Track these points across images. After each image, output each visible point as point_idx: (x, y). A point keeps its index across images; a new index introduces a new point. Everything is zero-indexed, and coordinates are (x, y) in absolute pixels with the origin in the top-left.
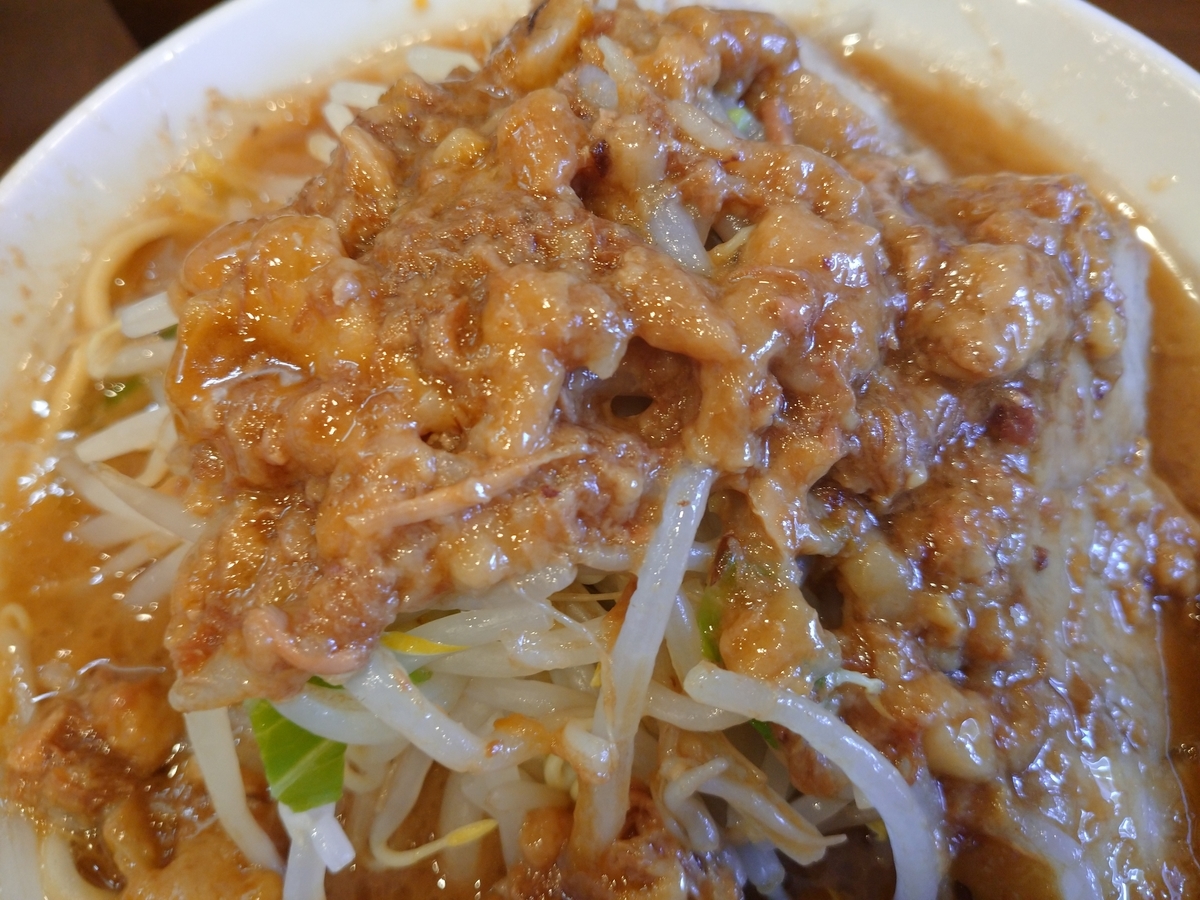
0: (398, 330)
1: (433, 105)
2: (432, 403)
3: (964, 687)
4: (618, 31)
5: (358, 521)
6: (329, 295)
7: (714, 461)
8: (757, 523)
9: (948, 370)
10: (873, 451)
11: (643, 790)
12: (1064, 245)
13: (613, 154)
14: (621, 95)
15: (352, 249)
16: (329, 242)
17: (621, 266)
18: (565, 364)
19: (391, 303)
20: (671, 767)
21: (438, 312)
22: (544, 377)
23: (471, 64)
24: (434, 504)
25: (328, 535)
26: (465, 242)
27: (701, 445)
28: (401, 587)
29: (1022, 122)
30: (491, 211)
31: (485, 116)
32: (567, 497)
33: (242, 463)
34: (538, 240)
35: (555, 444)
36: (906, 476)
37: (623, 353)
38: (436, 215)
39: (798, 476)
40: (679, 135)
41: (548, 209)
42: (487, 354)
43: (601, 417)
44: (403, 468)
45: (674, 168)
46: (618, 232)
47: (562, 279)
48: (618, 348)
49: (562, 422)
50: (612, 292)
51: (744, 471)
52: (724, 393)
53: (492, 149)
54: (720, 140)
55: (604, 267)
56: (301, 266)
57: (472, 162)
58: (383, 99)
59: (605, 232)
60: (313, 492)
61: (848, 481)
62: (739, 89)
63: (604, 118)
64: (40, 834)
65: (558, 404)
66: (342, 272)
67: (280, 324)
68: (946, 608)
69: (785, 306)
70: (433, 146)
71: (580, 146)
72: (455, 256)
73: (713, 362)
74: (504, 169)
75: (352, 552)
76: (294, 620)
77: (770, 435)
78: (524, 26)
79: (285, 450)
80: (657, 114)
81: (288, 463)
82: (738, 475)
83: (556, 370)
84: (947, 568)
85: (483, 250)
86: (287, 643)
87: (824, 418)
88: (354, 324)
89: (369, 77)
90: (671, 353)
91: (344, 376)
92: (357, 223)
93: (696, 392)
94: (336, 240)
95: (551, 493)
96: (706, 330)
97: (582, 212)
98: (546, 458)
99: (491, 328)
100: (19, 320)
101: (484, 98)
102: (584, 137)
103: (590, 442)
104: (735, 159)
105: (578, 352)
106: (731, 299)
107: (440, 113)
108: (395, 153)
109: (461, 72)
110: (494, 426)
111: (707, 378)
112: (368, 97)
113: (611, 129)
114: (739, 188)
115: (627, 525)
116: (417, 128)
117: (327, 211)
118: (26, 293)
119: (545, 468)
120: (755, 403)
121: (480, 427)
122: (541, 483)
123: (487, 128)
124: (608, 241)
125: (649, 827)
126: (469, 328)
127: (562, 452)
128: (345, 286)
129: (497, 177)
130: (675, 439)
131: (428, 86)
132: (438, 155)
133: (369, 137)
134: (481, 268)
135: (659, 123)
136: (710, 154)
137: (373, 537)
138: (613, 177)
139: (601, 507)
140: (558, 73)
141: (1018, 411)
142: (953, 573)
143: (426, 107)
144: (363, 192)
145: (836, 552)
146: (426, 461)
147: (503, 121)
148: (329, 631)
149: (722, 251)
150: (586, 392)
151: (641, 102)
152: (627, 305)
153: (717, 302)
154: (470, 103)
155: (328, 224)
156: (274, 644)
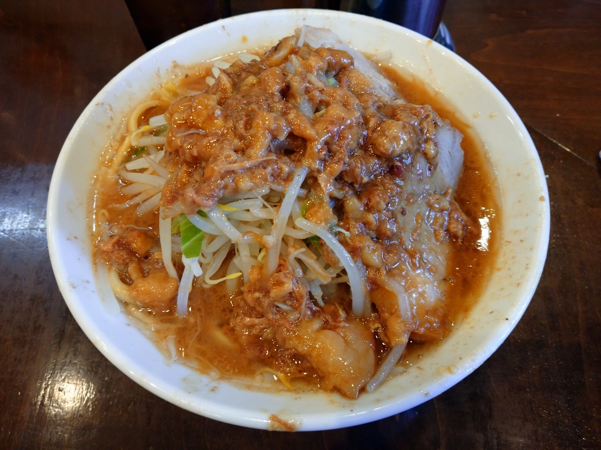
0: (230, 124)
1: (245, 69)
2: (237, 142)
3: (377, 242)
4: (299, 54)
5: (216, 168)
6: (214, 114)
7: (308, 166)
8: (319, 185)
9: (377, 153)
10: (353, 170)
11: (283, 257)
13: (291, 86)
14: (295, 70)
15: (220, 103)
16: (214, 101)
17: (289, 113)
18: (272, 136)
19: (228, 117)
20: (291, 250)
21: (241, 120)
22: (266, 138)
23: (258, 59)
24: (235, 166)
25: (208, 172)
26: (250, 104)
27: (306, 162)
28: (225, 187)
29: (437, 93)
30: (258, 97)
31: (259, 73)
32: (269, 169)
33: (186, 155)
34: (269, 105)
35: (267, 156)
36: (362, 179)
37: (287, 135)
38: (243, 97)
39: (331, 173)
40: (309, 82)
41: (273, 98)
42: (252, 131)
43: (281, 153)
44: (228, 156)
45: (307, 91)
46: (290, 105)
47: (273, 115)
48: (286, 133)
49: (270, 151)
50: (286, 120)
51: (316, 170)
52: (312, 148)
53: (259, 82)
54: (320, 84)
55: (284, 114)
56: (206, 106)
57: (254, 85)
58: (230, 66)
59: (286, 105)
60: (203, 164)
61: (346, 179)
62: (334, 73)
63: (290, 76)
65: (269, 146)
66: (217, 108)
67: (200, 120)
68: (372, 218)
69: (330, 127)
70: (244, 80)
71: (283, 83)
72: (247, 107)
73: (310, 140)
74: (262, 87)
75: (213, 176)
76: (197, 192)
77: (324, 161)
78: (274, 49)
79: (198, 152)
80: (304, 76)
81: (198, 156)
82: (314, 171)
83: (269, 137)
84: (372, 207)
85: (254, 106)
86: (195, 196)
87: (339, 159)
88: (219, 122)
89: (226, 61)
90: (300, 137)
91: (216, 134)
92: (222, 98)
93: (305, 147)
94: (216, 100)
95: (265, 168)
96: (310, 132)
97: (281, 100)
98: (265, 159)
99: (254, 125)
100: (109, 127)
101: (260, 69)
102: (284, 80)
103: (277, 157)
104: (323, 90)
105: (275, 133)
106: (317, 125)
107: (247, 72)
108: (233, 81)
109: (254, 61)
110: (253, 149)
111: (308, 144)
112: (226, 66)
113: (292, 79)
114: (324, 98)
115: (284, 180)
116: (240, 75)
117: (214, 94)
118: (112, 119)
119: (265, 161)
120: (320, 151)
121: (249, 150)
122: (264, 165)
123: (259, 76)
124: (287, 107)
125: (284, 270)
126: (248, 125)
127: (268, 158)
128: (218, 112)
129: (260, 89)
130: (299, 161)
131: (244, 64)
132: (245, 82)
133: (227, 76)
134: (253, 110)
135: (304, 78)
136: (317, 88)
137: (219, 172)
138: (291, 92)
139: (278, 173)
140: (281, 63)
141: (397, 167)
142: (374, 208)
143: (243, 70)
144: (224, 91)
145: (341, 198)
146: (234, 156)
147: (263, 75)
148: (207, 196)
149: (318, 114)
150: (277, 146)
151: (300, 73)
152: (289, 123)
153: (313, 125)
154: (255, 69)
155: (214, 97)
156: (192, 196)
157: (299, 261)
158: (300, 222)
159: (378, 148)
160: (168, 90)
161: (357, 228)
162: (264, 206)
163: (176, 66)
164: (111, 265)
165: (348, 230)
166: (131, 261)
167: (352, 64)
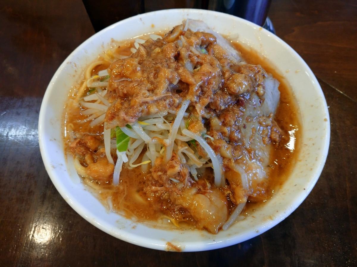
0: (145, 75)
2: (149, 86)
3: (229, 144)
4: (185, 35)
5: (137, 100)
6: (136, 69)
7: (190, 99)
8: (196, 110)
9: (230, 92)
10: (215, 102)
11: (174, 152)
12: (255, 76)
13: (181, 53)
14: (183, 45)
15: (139, 63)
16: (136, 62)
17: (179, 69)
18: (169, 82)
19: (144, 71)
20: (180, 148)
21: (152, 73)
22: (166, 83)
23: (161, 38)
24: (148, 99)
25: (132, 103)
26: (157, 64)
27: (189, 97)
28: (142, 111)
29: (265, 58)
30: (161, 60)
31: (162, 46)
32: (168, 101)
33: (120, 93)
34: (168, 64)
35: (166, 93)
36: (221, 107)
38: (153, 60)
39: (203, 104)
40: (191, 51)
41: (170, 60)
42: (158, 79)
43: (174, 92)
44: (144, 94)
45: (190, 56)
46: (180, 65)
47: (170, 70)
48: (177, 81)
49: (168, 91)
50: (178, 73)
52: (192, 89)
53: (162, 51)
54: (197, 53)
55: (177, 69)
56: (132, 65)
57: (159, 53)
58: (145, 42)
59: (178, 64)
60: (130, 98)
61: (212, 107)
62: (205, 46)
63: (180, 48)
64: (74, 158)
65: (168, 88)
66: (138, 66)
67: (128, 73)
68: (227, 130)
69: (203, 77)
70: (153, 50)
71: (176, 52)
72: (155, 65)
73: (191, 84)
74: (164, 54)
75: (136, 105)
76: (126, 114)
77: (199, 97)
78: (170, 32)
79: (127, 91)
80: (188, 48)
81: (127, 93)
82: (194, 102)
83: (168, 83)
84: (227, 123)
85: (159, 65)
86: (125, 116)
87: (208, 95)
88: (139, 74)
90: (186, 83)
91: (137, 81)
92: (141, 60)
93: (188, 89)
94: (137, 62)
95: (165, 100)
96: (191, 80)
97: (175, 61)
98: (165, 95)
99: (159, 75)
100: (74, 76)
101: (162, 44)
102: (177, 50)
103: (172, 94)
104: (199, 56)
105: (171, 80)
106: (195, 76)
107: (155, 45)
108: (147, 51)
109: (159, 39)
110: (158, 89)
111: (190, 88)
112: (143, 42)
113: (181, 50)
114: (199, 60)
115: (176, 107)
116: (151, 47)
117: (136, 58)
118: (76, 71)
120: (197, 91)
121: (156, 90)
122: (164, 99)
123: (162, 48)
124: (178, 66)
125: (175, 159)
126: (156, 76)
127: (167, 95)
128: (139, 68)
130: (185, 96)
131: (153, 41)
132: (154, 51)
133: (144, 48)
134: (159, 68)
135: (188, 49)
136: (196, 55)
137: (139, 103)
138: (180, 57)
139: (173, 104)
140: (175, 41)
141: (241, 101)
143: (153, 44)
144: (142, 56)
145: (209, 118)
146: (148, 94)
147: (165, 47)
148: (131, 116)
149: (196, 70)
150: (172, 88)
151: (186, 46)
152: (179, 75)
153: (193, 76)
154: (160, 44)
156: (124, 116)
157: (184, 154)
158: (185, 131)
159: (230, 89)
160: (109, 55)
161: (217, 136)
162: (165, 122)
163: (113, 41)
164: (75, 155)
165: (212, 136)
166: (87, 153)
167: (216, 41)
